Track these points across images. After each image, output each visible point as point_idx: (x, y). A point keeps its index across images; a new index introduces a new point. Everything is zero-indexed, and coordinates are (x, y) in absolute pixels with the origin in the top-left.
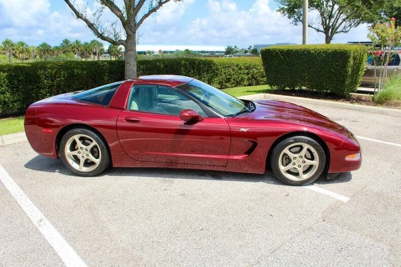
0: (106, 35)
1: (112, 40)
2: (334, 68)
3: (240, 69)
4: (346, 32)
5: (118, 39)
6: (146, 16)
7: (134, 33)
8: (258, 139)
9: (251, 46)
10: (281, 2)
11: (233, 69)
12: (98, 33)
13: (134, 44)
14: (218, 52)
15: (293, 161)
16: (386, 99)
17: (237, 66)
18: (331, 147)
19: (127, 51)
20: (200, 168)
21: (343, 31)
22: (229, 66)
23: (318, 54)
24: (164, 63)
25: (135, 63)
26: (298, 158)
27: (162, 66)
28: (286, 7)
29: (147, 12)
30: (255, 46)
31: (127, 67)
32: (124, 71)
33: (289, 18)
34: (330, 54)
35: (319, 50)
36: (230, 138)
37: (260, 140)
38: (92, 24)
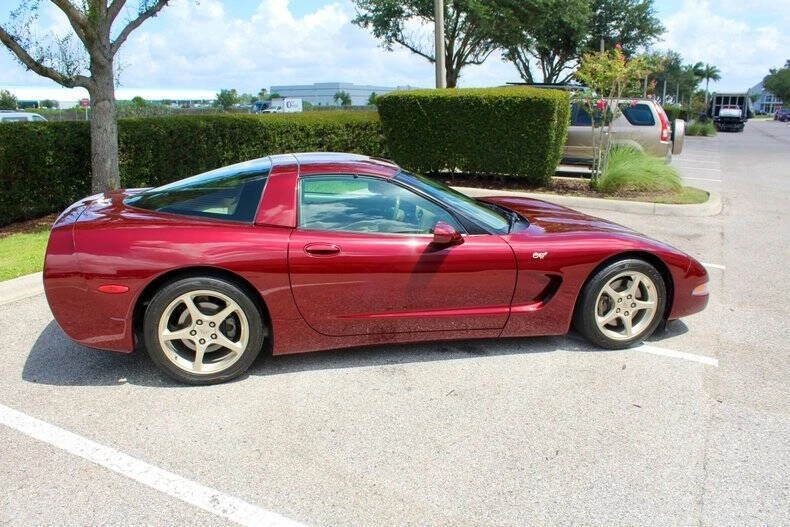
0: (47, 64)
1: (64, 77)
2: (527, 133)
3: (308, 135)
4: (479, 63)
5: (75, 74)
6: (134, 25)
7: (111, 60)
8: (561, 269)
9: (264, 90)
10: (361, 5)
11: (295, 137)
12: (32, 60)
13: (110, 86)
14: (196, 102)
15: (618, 305)
16: (618, 185)
17: (302, 130)
18: (677, 273)
19: (97, 102)
20: (442, 338)
21: (473, 62)
22: (288, 131)
23: (497, 106)
24: (166, 128)
25: (115, 127)
26: (625, 299)
27: (163, 132)
28: (371, 14)
29: (134, 17)
30: (272, 89)
31: (97, 137)
32: (89, 146)
33: (378, 36)
34: (518, 106)
35: (497, 98)
36: (515, 271)
37: (566, 272)
38: (12, 38)
